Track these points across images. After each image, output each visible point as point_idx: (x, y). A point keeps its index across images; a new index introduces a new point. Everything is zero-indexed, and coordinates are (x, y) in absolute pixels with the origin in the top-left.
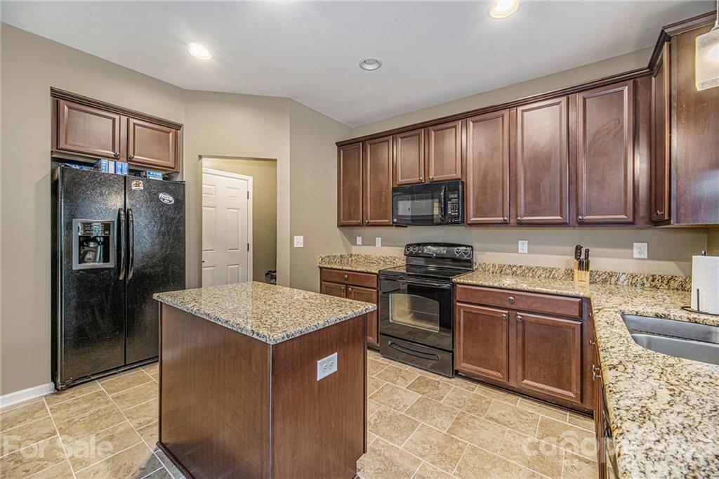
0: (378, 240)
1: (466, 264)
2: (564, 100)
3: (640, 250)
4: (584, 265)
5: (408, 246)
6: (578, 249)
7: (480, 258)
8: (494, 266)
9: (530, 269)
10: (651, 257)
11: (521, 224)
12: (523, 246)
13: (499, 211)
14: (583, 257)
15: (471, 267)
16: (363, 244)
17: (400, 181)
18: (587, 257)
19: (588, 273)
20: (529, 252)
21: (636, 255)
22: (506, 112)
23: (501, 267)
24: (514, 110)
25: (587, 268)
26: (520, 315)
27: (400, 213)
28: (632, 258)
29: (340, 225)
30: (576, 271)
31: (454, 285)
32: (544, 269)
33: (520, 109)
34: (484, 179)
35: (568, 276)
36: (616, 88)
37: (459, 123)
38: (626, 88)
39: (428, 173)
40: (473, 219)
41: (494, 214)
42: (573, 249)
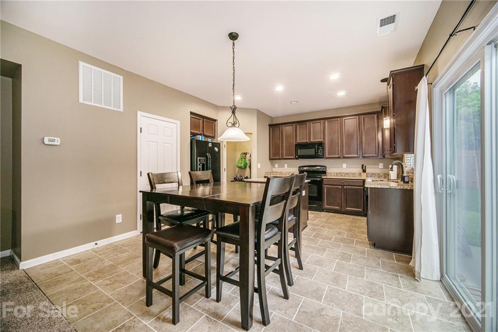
0: (286, 165)
1: (324, 173)
2: (358, 117)
3: (381, 165)
4: (364, 171)
5: (300, 167)
6: (363, 165)
7: (328, 171)
8: (334, 173)
9: (347, 174)
10: (384, 168)
11: (344, 158)
12: (344, 166)
13: (337, 153)
14: (364, 168)
15: (326, 174)
16: (279, 167)
17: (298, 141)
18: (365, 168)
19: (366, 174)
20: (347, 167)
21: (380, 167)
22: (339, 119)
23: (337, 173)
24: (341, 119)
25: (365, 172)
26: (345, 187)
27: (299, 154)
28: (378, 168)
29: (270, 159)
30: (362, 173)
31: (323, 179)
32: (352, 173)
33: (344, 118)
34: (331, 142)
35: (360, 174)
36: (373, 115)
37: (322, 121)
38: (375, 116)
39: (310, 139)
40: (327, 156)
41: (335, 154)
42: (361, 166)
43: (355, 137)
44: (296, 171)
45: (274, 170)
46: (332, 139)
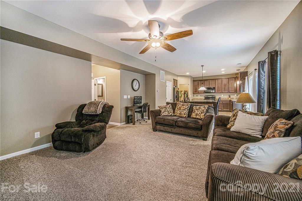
0: (199, 96)
2: (228, 79)
3: (236, 95)
4: (230, 97)
5: (205, 96)
7: (216, 97)
9: (223, 98)
11: (222, 93)
12: (222, 95)
16: (196, 96)
17: (205, 87)
22: (221, 79)
26: (223, 103)
27: (205, 91)
29: (193, 93)
32: (225, 98)
33: (223, 79)
34: (218, 87)
35: (228, 98)
36: (233, 79)
37: (214, 80)
38: (234, 79)
39: (210, 86)
40: (217, 92)
41: (219, 91)
42: (228, 95)
43: (227, 86)
44: (203, 98)
45: (194, 97)
46: (218, 86)
